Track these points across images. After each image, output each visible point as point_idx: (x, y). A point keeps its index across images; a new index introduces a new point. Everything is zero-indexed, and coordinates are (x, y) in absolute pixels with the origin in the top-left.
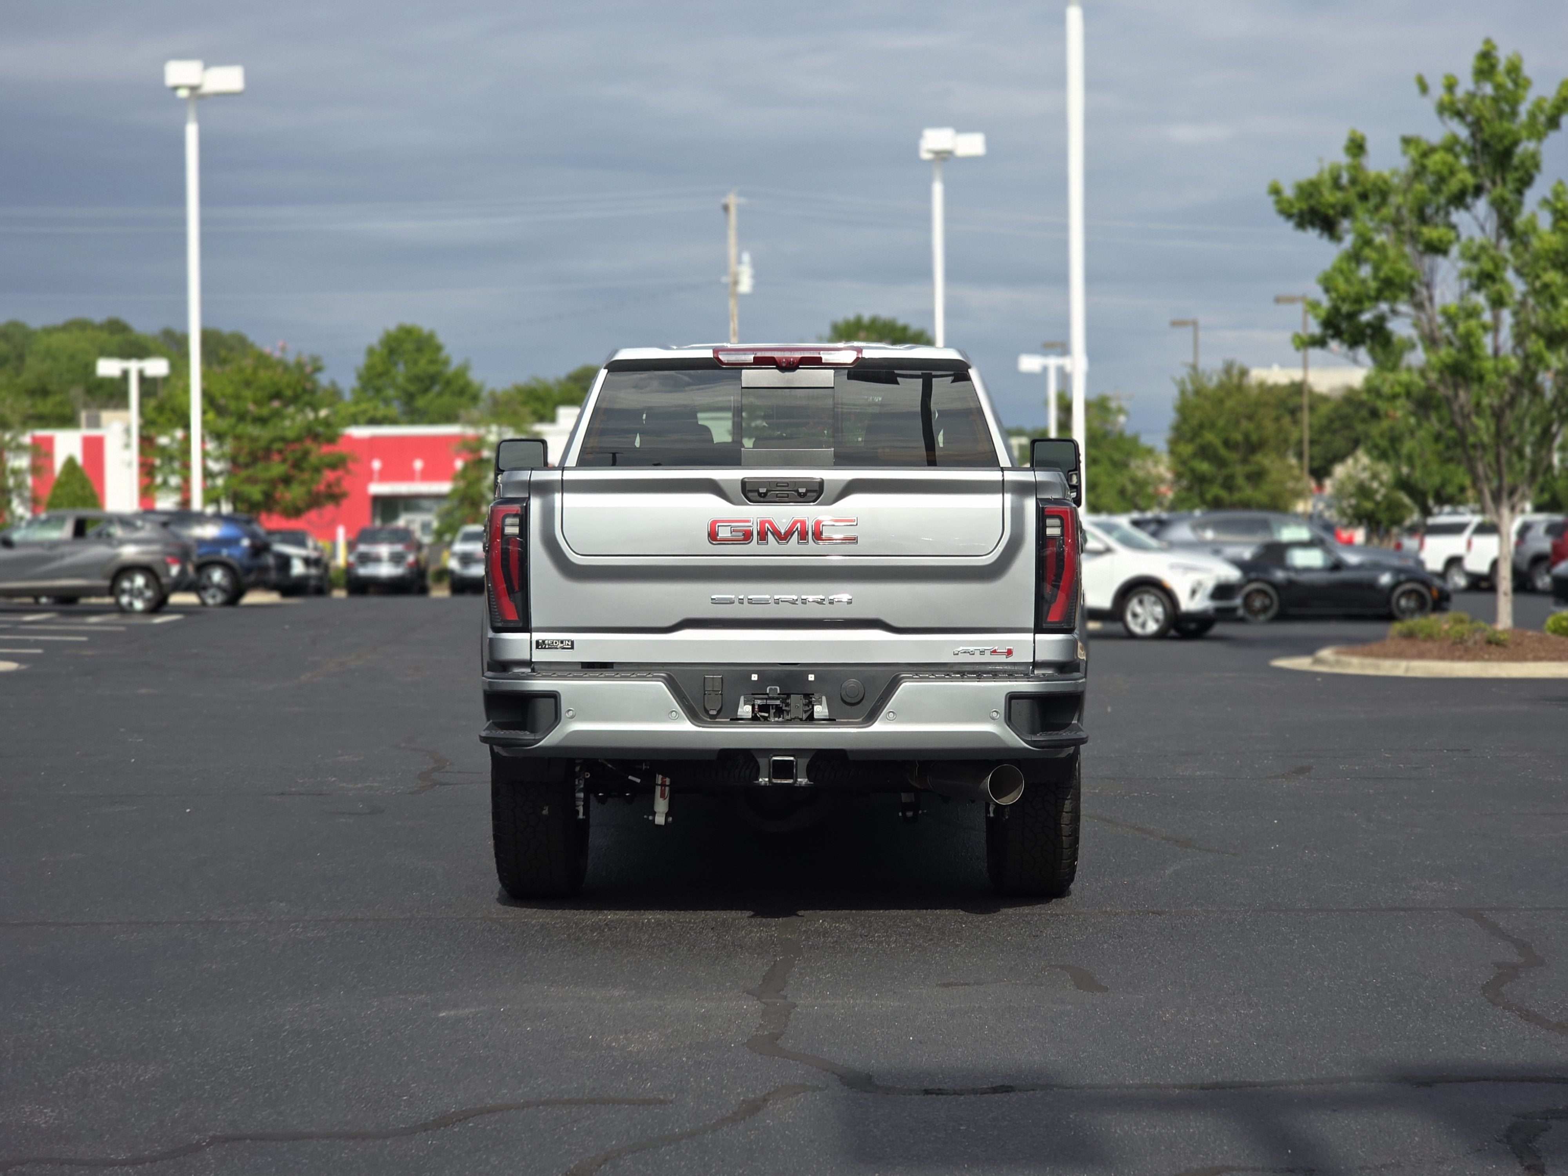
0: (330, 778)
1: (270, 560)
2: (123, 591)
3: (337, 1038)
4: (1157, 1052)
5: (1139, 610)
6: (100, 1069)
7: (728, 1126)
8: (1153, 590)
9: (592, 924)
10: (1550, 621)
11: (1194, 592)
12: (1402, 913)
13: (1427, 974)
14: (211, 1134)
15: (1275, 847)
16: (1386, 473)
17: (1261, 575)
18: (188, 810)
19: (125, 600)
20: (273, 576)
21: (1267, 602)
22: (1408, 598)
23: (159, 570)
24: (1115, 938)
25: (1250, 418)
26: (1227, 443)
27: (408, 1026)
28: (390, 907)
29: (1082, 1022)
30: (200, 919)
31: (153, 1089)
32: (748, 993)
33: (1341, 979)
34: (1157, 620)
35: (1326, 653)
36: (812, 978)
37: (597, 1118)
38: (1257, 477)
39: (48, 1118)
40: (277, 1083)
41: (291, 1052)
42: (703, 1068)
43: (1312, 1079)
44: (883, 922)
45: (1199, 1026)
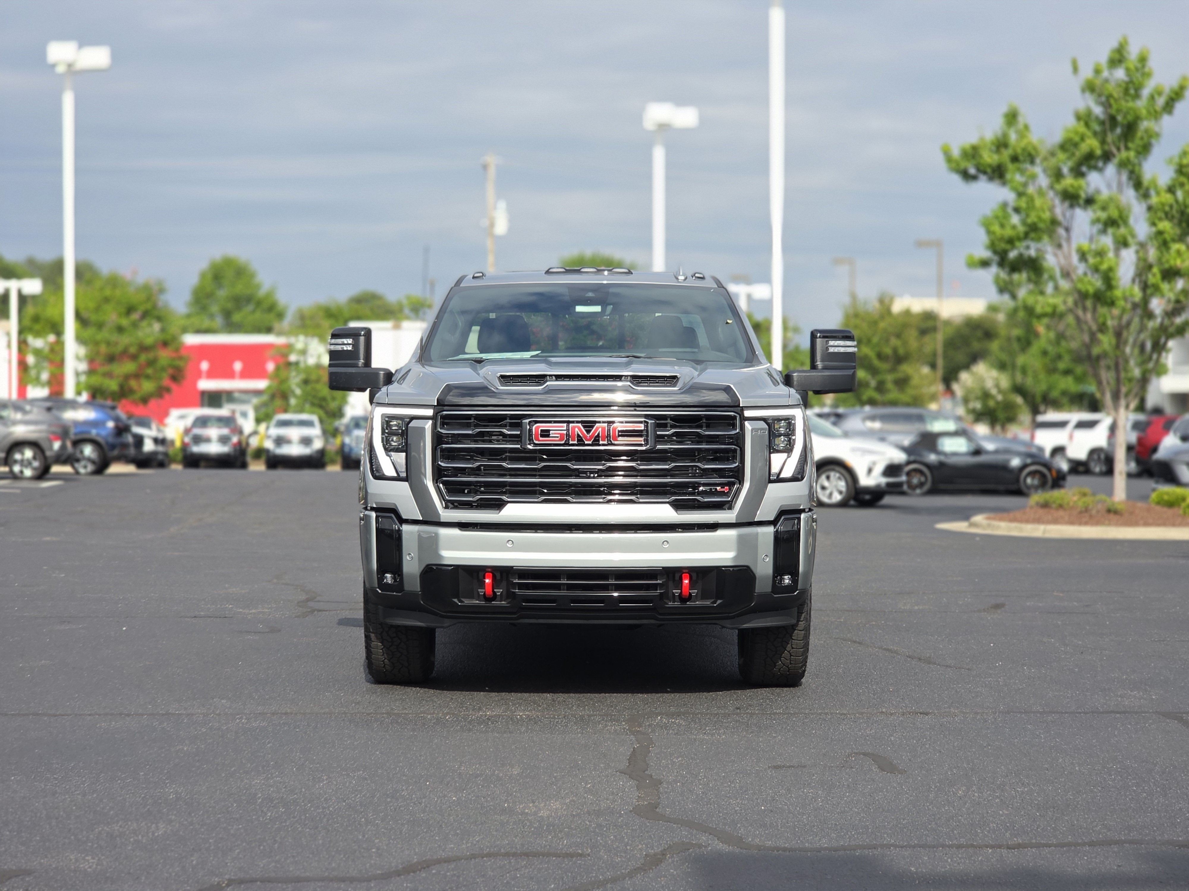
0: (227, 606)
1: (130, 439)
2: (16, 462)
3: (303, 804)
4: (962, 820)
5: (826, 484)
6: (121, 826)
7: (640, 874)
8: (838, 468)
9: (477, 718)
10: (1154, 496)
11: (870, 471)
12: (1118, 715)
13: (1155, 762)
14: (227, 877)
15: (999, 664)
16: (1005, 382)
17: (918, 458)
18: (124, 629)
19: (16, 469)
20: (132, 451)
21: (923, 479)
22: (1033, 478)
23: (44, 445)
24: (897, 732)
25: (898, 336)
26: (880, 356)
27: (357, 795)
28: (311, 704)
29: (895, 797)
30: (161, 712)
31: (168, 842)
32: (620, 773)
33: (1088, 765)
34: (841, 492)
35: (979, 518)
36: (667, 761)
37: (533, 867)
38: (902, 383)
39: (91, 864)
40: (267, 838)
41: (269, 814)
42: (605, 829)
43: (1093, 841)
44: (708, 718)
45: (988, 801)
